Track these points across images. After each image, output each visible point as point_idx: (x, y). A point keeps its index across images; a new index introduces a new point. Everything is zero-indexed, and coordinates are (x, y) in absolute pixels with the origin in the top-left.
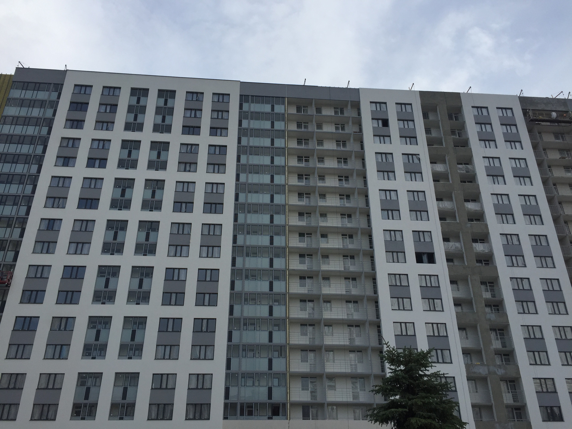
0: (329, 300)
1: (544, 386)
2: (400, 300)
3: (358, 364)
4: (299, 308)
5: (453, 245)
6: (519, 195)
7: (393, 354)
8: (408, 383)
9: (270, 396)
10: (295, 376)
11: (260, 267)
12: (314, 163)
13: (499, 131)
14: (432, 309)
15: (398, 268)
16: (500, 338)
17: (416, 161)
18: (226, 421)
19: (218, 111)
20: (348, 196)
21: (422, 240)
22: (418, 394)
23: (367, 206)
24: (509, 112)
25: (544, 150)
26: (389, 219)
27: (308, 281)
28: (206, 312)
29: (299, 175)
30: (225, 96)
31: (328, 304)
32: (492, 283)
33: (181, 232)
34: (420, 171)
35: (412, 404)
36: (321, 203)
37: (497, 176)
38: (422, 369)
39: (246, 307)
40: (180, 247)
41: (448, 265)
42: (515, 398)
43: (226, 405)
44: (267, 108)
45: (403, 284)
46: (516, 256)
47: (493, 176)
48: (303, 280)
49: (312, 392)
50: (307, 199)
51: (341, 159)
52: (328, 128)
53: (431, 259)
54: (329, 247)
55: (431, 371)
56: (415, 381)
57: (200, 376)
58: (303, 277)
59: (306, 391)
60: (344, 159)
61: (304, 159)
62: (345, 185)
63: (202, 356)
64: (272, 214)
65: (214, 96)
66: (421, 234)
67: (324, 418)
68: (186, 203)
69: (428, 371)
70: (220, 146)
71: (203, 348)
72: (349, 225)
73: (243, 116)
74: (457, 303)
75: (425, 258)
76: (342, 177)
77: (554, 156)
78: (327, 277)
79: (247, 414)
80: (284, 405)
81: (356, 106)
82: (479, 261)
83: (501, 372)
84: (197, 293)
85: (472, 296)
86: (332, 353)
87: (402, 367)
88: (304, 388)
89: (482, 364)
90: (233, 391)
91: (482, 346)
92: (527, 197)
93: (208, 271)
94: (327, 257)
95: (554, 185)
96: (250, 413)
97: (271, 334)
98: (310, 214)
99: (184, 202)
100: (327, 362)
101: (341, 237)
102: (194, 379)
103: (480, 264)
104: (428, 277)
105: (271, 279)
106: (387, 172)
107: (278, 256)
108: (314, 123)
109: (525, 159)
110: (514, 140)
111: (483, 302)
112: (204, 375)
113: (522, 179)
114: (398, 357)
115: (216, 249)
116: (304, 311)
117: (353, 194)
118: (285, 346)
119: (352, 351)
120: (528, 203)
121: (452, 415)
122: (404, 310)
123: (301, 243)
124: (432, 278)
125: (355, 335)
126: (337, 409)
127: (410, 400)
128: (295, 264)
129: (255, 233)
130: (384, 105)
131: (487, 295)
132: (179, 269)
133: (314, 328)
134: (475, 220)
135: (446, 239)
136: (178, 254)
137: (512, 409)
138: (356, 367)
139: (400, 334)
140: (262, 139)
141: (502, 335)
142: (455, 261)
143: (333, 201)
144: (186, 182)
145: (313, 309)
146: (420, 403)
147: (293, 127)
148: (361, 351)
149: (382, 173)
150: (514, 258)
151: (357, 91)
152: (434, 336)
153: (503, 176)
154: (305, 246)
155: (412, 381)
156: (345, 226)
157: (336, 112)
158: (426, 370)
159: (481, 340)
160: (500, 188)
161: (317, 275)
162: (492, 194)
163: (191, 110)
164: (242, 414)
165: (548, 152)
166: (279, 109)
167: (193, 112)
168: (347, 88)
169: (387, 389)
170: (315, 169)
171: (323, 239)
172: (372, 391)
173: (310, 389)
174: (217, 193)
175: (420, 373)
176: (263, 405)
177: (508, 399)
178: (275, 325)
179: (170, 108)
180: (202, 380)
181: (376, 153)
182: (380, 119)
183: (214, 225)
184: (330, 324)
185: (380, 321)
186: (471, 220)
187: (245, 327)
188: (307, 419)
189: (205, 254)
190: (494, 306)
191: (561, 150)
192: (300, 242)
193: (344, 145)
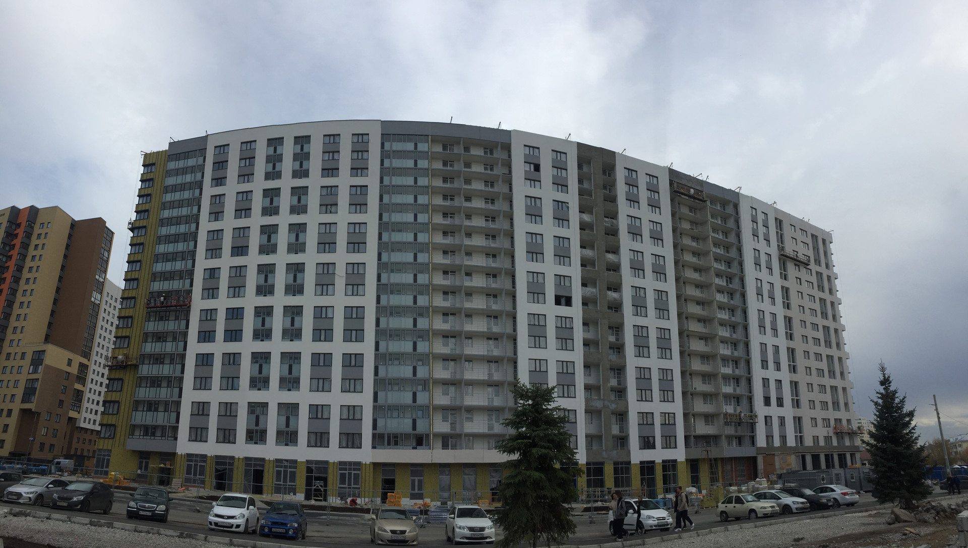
0: (470, 336)
1: (645, 419)
2: (537, 338)
3: (495, 397)
4: (442, 344)
5: (590, 291)
6: (652, 254)
7: (523, 390)
8: (533, 416)
9: (414, 428)
10: (437, 408)
11: (404, 304)
12: (459, 202)
13: (644, 195)
14: (563, 349)
15: (537, 308)
16: (617, 377)
17: (565, 208)
18: (374, 450)
19: (358, 152)
20: (494, 237)
21: (562, 284)
22: (541, 427)
23: (512, 247)
24: (655, 179)
25: (680, 219)
26: (533, 261)
27: (450, 317)
28: (353, 348)
29: (443, 214)
30: (364, 136)
31: (470, 340)
32: (618, 328)
33: (326, 272)
34: (568, 219)
35: (535, 436)
36: (467, 242)
37: (636, 234)
38: (545, 404)
39: (391, 343)
40: (326, 286)
41: (583, 308)
42: (621, 430)
43: (374, 436)
44: (410, 146)
45: (540, 324)
46: (641, 307)
47: (633, 234)
48: (446, 317)
49: (451, 424)
50: (452, 237)
51: (489, 199)
52: (477, 168)
53: (568, 302)
54: (472, 285)
55: (552, 405)
56: (540, 414)
57: (350, 408)
58: (446, 314)
59: (446, 423)
60: (491, 200)
61: (449, 197)
62: (491, 225)
63: (352, 389)
64: (415, 252)
65: (353, 136)
66: (562, 278)
67: (461, 448)
68: (329, 243)
69: (550, 405)
70: (361, 186)
71: (352, 381)
72: (493, 265)
73: (385, 155)
74: (586, 343)
75: (563, 301)
76: (489, 217)
77: (686, 226)
78: (469, 315)
79: (393, 444)
80: (428, 436)
81: (507, 148)
82: (609, 308)
83: (613, 406)
84: (344, 330)
85: (600, 338)
86: (471, 387)
87: (530, 402)
88: (445, 419)
89: (599, 399)
90: (380, 422)
91: (601, 383)
92: (657, 257)
93: (353, 308)
94: (470, 295)
95: (682, 250)
96: (396, 443)
97: (415, 369)
98: (455, 252)
99: (327, 243)
100: (466, 395)
101: (485, 276)
102: (345, 410)
103: (610, 311)
104: (563, 319)
105: (415, 316)
106: (535, 216)
107: (421, 293)
108: (462, 161)
109: (661, 224)
110: (655, 205)
111: (608, 344)
112: (354, 406)
113: (656, 240)
114: (527, 392)
115: (360, 287)
116: (447, 346)
117: (499, 234)
118: (428, 380)
119: (490, 385)
120: (658, 263)
121: (565, 446)
122: (540, 348)
123: (444, 281)
124: (568, 320)
125: (493, 370)
126: (473, 439)
127: (533, 431)
128: (439, 301)
129: (399, 271)
130: (537, 150)
131: (612, 339)
132: (326, 307)
133: (455, 363)
134: (613, 270)
135: (584, 285)
136: (325, 293)
137: (618, 438)
138: (493, 400)
139: (534, 370)
140: (404, 178)
141: (619, 374)
142: (589, 305)
143: (478, 241)
144: (328, 223)
145: (455, 345)
146: (542, 435)
147: (438, 165)
148: (498, 386)
149: (530, 216)
150: (639, 308)
151: (508, 133)
152: (563, 373)
153: (641, 236)
154: (449, 284)
155: (537, 415)
156: (489, 265)
157: (485, 153)
158: (548, 405)
159: (601, 377)
160: (637, 246)
161: (460, 313)
162: (630, 250)
163: (329, 152)
164: (389, 444)
165: (683, 221)
166: (422, 147)
167: (331, 154)
168: (498, 129)
169: (516, 421)
170: (461, 209)
171: (468, 278)
172: (503, 424)
173: (450, 421)
174: (359, 232)
175: (544, 407)
176: (407, 436)
177: (615, 430)
178: (419, 360)
179: (307, 153)
180: (353, 411)
181: (526, 196)
182: (532, 163)
183: (358, 264)
184: (470, 359)
185: (517, 357)
186: (608, 270)
187: (390, 362)
188: (446, 449)
189: (350, 293)
190: (616, 348)
191: (692, 222)
192: (444, 279)
193: (492, 186)
